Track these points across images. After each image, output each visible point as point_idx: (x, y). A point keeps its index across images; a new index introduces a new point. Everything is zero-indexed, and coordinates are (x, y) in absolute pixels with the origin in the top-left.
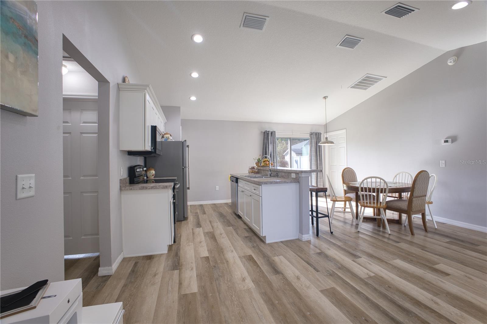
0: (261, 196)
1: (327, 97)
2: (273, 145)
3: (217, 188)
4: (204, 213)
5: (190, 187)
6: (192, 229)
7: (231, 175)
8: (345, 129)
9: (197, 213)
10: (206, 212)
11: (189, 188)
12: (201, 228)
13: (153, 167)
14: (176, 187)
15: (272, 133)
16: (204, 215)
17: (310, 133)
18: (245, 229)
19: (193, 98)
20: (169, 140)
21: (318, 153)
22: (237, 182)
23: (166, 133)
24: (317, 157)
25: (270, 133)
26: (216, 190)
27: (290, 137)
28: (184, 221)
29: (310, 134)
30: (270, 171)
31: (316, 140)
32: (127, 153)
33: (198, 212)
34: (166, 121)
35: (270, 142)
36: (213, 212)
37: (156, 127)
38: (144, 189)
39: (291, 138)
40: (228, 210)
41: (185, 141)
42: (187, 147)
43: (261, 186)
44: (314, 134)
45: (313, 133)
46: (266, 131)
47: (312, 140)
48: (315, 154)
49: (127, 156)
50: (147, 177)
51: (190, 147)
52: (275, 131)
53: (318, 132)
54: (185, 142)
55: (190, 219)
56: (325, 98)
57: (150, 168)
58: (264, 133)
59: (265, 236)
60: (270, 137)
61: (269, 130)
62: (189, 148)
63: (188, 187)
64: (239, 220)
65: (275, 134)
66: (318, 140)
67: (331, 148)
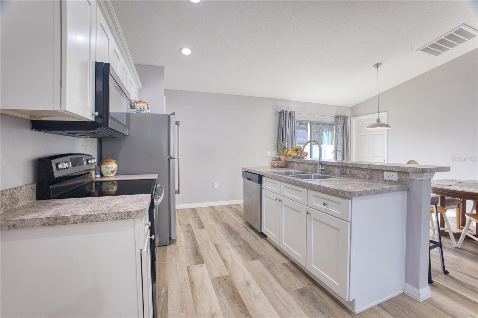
0: (350, 220)
1: (380, 64)
2: (292, 129)
3: (216, 185)
4: (202, 227)
5: (181, 189)
6: (188, 267)
7: (243, 168)
8: (386, 111)
9: (189, 226)
10: (205, 225)
11: (178, 192)
12: (204, 265)
13: (114, 158)
14: (155, 204)
15: (290, 114)
16: (203, 230)
17: (336, 116)
18: (285, 264)
19: (186, 51)
20: (143, 112)
21: (345, 141)
22: (260, 181)
23: (140, 101)
24: (344, 146)
25: (288, 113)
26: (215, 187)
27: (311, 120)
28: (170, 244)
29: (335, 118)
30: (321, 165)
31: (342, 126)
32: (29, 124)
33: (192, 223)
34: (141, 86)
35: (287, 125)
36: (214, 223)
37: (107, 65)
38: (59, 224)
39: (312, 122)
40: (236, 219)
41: (174, 114)
42: (176, 124)
43: (350, 201)
44: (341, 117)
45: (339, 117)
46: (284, 110)
47: (337, 124)
48: (342, 142)
49: (30, 130)
50: (102, 176)
51: (180, 124)
52: (294, 112)
53: (346, 115)
54: (172, 116)
55: (181, 241)
56: (377, 65)
57: (108, 158)
58: (281, 113)
59: (353, 301)
60: (287, 119)
61: (287, 110)
62: (180, 127)
63: (177, 189)
64: (263, 241)
65: (294, 116)
66: (345, 125)
67: (360, 135)
